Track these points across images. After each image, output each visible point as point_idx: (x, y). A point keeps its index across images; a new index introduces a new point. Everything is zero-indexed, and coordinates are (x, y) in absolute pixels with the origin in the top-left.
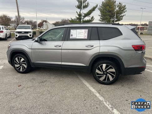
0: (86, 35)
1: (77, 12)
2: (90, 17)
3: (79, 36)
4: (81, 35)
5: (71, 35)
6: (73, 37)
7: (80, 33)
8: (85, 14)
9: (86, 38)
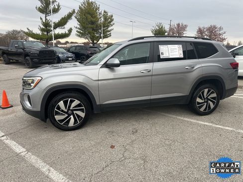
0: (181, 52)
1: (41, 19)
2: (64, 28)
3: (172, 54)
4: (174, 53)
5: (162, 53)
6: (164, 55)
7: (172, 50)
8: (54, 23)
9: (182, 56)
